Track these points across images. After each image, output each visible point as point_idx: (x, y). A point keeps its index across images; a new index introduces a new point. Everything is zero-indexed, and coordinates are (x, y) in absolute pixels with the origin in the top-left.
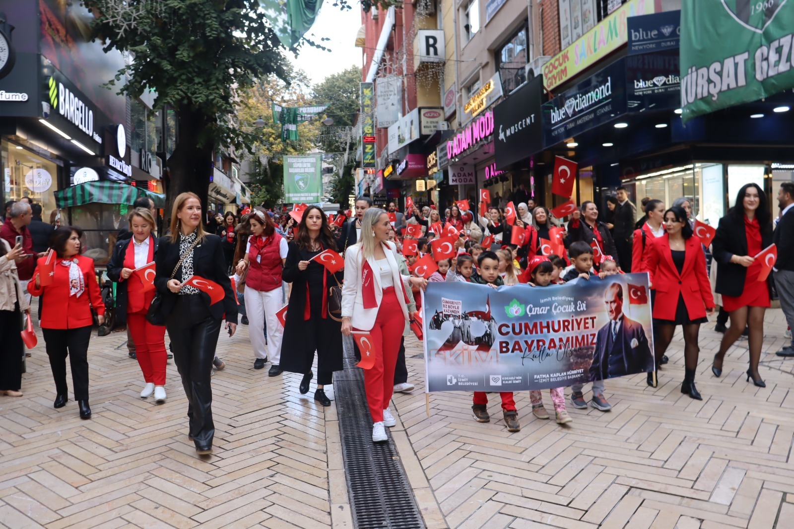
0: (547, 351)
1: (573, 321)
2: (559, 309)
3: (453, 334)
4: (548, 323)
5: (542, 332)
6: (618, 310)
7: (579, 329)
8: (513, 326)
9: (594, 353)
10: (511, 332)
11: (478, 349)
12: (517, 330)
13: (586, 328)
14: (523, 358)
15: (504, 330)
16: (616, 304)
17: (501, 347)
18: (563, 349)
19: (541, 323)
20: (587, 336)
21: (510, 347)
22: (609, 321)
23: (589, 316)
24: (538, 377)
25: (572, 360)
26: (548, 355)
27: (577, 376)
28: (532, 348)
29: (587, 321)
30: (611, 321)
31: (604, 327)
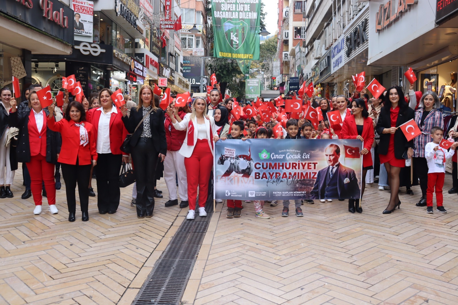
0: (281, 179)
1: (299, 164)
2: (291, 157)
3: (230, 167)
4: (283, 164)
5: (279, 168)
7: (304, 168)
8: (263, 164)
9: (314, 183)
10: (261, 168)
11: (243, 176)
12: (265, 167)
13: (308, 168)
14: (268, 182)
15: (258, 166)
16: (334, 157)
17: (256, 176)
18: (291, 179)
19: (279, 164)
20: (310, 173)
21: (261, 176)
23: (312, 162)
24: (275, 193)
25: (297, 186)
26: (281, 181)
27: (300, 195)
28: (273, 177)
29: (310, 165)
30: (329, 166)
31: (323, 169)
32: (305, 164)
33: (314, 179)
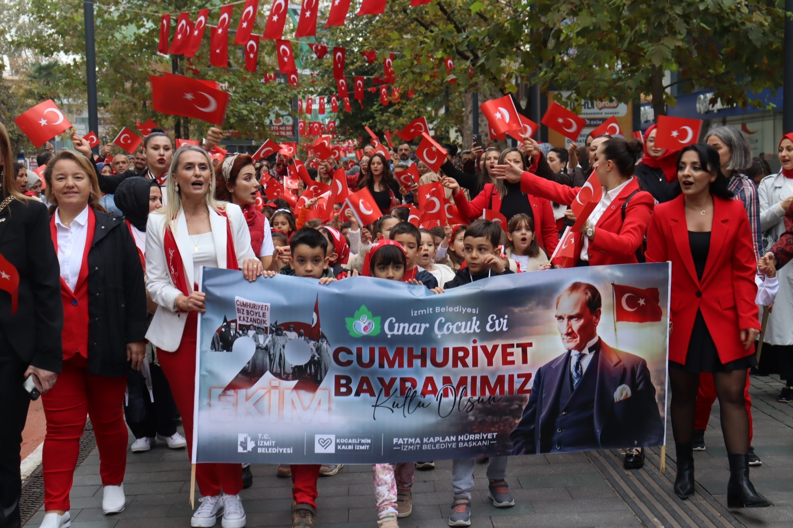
0: (419, 398)
1: (475, 349)
2: (448, 329)
3: (254, 359)
4: (424, 351)
5: (410, 365)
6: (588, 331)
7: (490, 363)
8: (359, 351)
9: (524, 407)
10: (355, 362)
11: (296, 388)
12: (366, 359)
14: (376, 406)
15: (343, 357)
16: (582, 322)
17: (338, 386)
18: (451, 397)
19: (410, 350)
20: (511, 376)
22: (567, 351)
23: (515, 342)
24: (401, 441)
25: (472, 418)
26: (420, 405)
27: (480, 443)
28: (391, 392)
29: (509, 350)
30: (570, 352)
31: (552, 362)
32: (495, 348)
33: (524, 395)
